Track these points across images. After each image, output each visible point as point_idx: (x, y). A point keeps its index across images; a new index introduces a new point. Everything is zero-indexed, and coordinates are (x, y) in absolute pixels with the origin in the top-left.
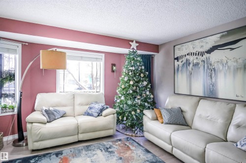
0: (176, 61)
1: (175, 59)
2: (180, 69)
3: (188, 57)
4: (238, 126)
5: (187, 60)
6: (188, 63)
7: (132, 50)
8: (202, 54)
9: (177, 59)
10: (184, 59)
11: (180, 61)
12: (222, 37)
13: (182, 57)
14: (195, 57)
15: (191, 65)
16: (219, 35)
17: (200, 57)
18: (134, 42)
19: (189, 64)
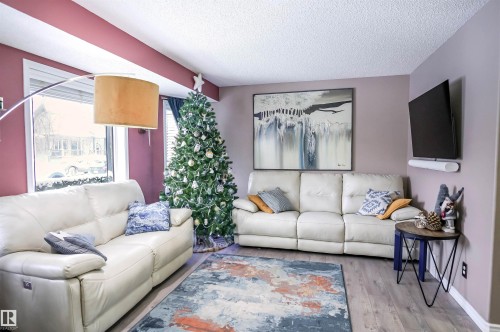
0: (256, 119)
1: (255, 115)
2: (264, 132)
3: (277, 115)
4: (352, 196)
5: (276, 120)
6: (277, 124)
7: (195, 93)
8: (299, 113)
9: (259, 116)
10: (272, 118)
11: (265, 119)
12: (324, 95)
13: (267, 113)
14: (288, 116)
15: (283, 127)
16: (321, 93)
17: (295, 117)
18: (200, 76)
19: (280, 125)
